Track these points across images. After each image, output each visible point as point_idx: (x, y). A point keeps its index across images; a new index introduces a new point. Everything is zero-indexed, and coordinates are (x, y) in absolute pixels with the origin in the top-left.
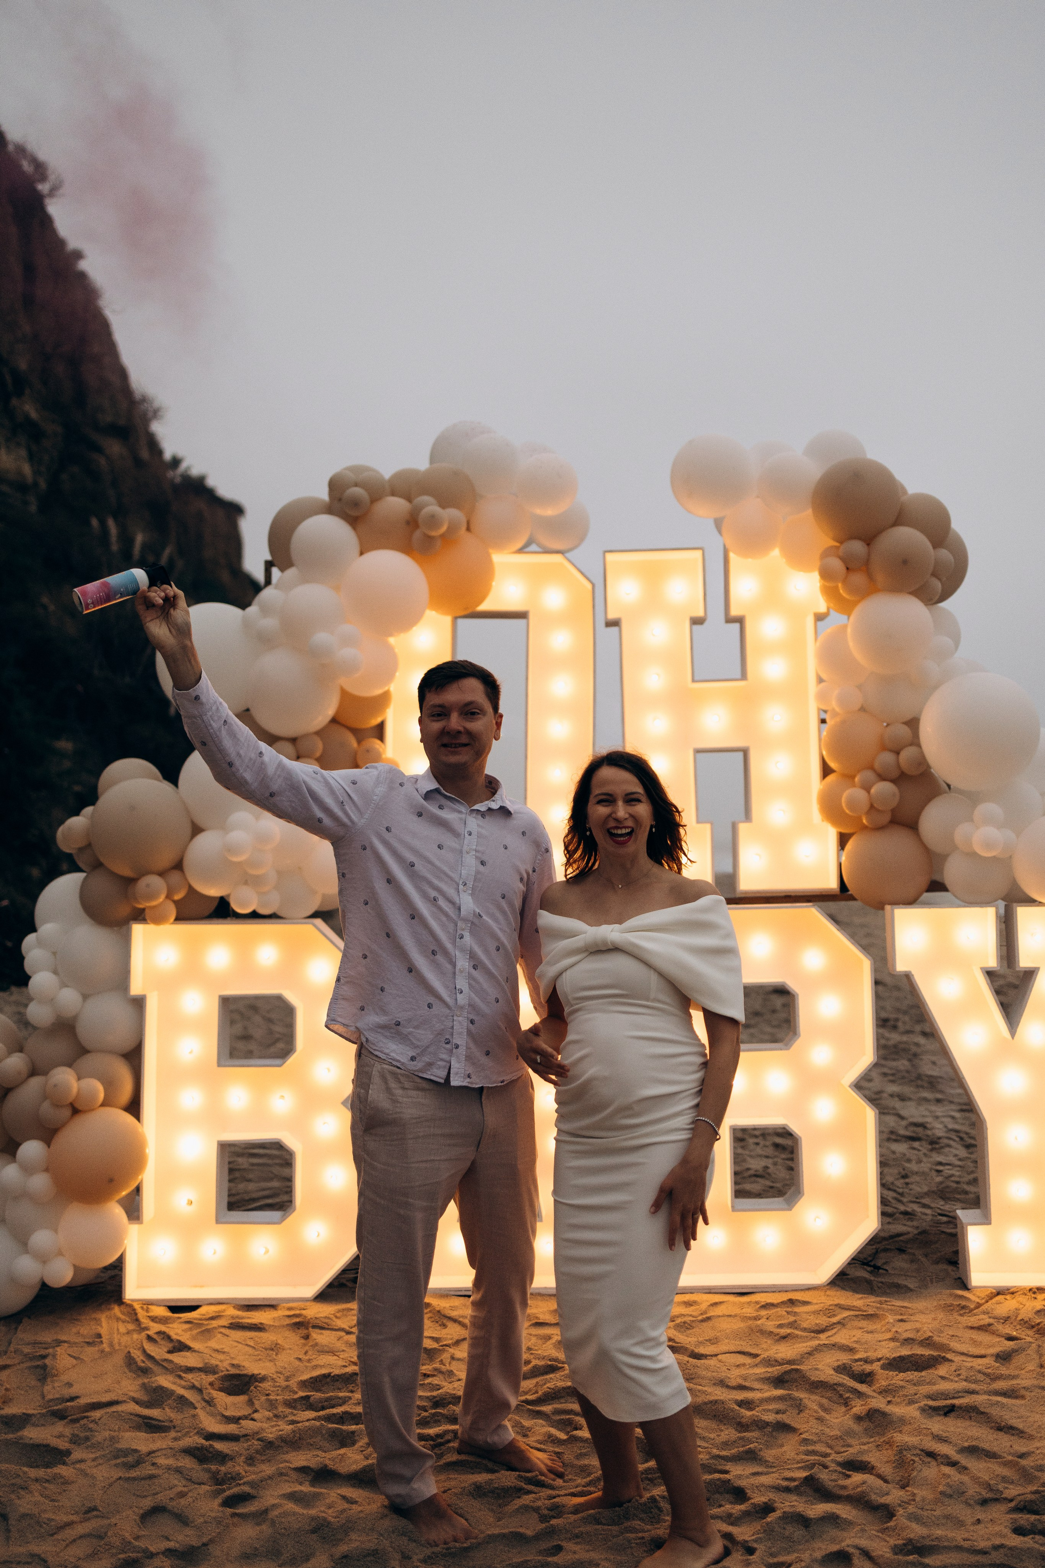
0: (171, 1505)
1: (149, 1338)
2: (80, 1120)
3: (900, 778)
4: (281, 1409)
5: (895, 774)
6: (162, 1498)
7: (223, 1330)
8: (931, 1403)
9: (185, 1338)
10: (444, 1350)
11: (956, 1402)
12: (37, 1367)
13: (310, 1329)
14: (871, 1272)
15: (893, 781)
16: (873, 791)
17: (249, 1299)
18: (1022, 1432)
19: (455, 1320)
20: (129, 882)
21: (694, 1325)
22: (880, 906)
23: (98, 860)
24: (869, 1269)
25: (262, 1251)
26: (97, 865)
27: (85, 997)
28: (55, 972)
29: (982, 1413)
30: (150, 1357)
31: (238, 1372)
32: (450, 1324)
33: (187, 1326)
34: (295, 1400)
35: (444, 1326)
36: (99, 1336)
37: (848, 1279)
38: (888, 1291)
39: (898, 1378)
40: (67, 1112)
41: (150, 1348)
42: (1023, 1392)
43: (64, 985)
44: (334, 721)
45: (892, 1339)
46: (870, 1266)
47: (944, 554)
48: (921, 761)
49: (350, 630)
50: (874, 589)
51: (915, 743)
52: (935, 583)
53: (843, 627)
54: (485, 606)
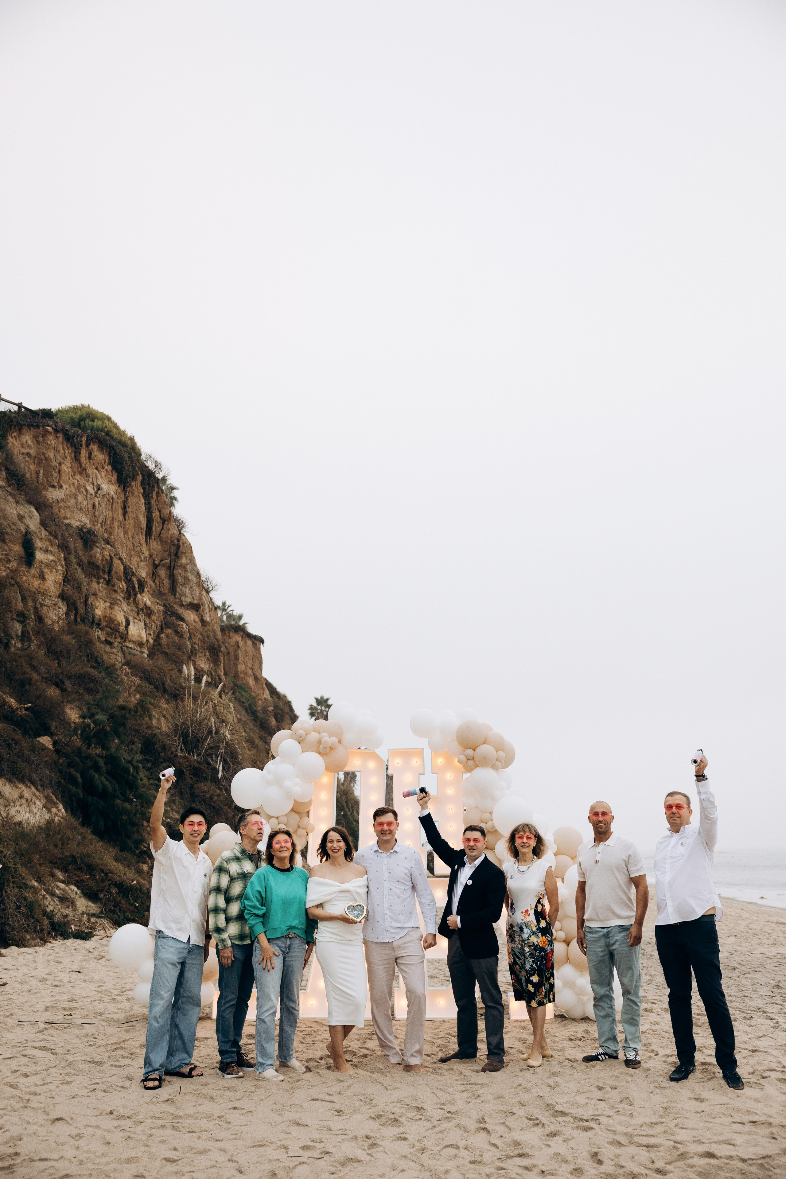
44: (292, 810)
47: (501, 754)
48: (493, 827)
49: (297, 780)
50: (477, 766)
51: (492, 820)
52: (498, 764)
53: (468, 777)
54: (346, 769)
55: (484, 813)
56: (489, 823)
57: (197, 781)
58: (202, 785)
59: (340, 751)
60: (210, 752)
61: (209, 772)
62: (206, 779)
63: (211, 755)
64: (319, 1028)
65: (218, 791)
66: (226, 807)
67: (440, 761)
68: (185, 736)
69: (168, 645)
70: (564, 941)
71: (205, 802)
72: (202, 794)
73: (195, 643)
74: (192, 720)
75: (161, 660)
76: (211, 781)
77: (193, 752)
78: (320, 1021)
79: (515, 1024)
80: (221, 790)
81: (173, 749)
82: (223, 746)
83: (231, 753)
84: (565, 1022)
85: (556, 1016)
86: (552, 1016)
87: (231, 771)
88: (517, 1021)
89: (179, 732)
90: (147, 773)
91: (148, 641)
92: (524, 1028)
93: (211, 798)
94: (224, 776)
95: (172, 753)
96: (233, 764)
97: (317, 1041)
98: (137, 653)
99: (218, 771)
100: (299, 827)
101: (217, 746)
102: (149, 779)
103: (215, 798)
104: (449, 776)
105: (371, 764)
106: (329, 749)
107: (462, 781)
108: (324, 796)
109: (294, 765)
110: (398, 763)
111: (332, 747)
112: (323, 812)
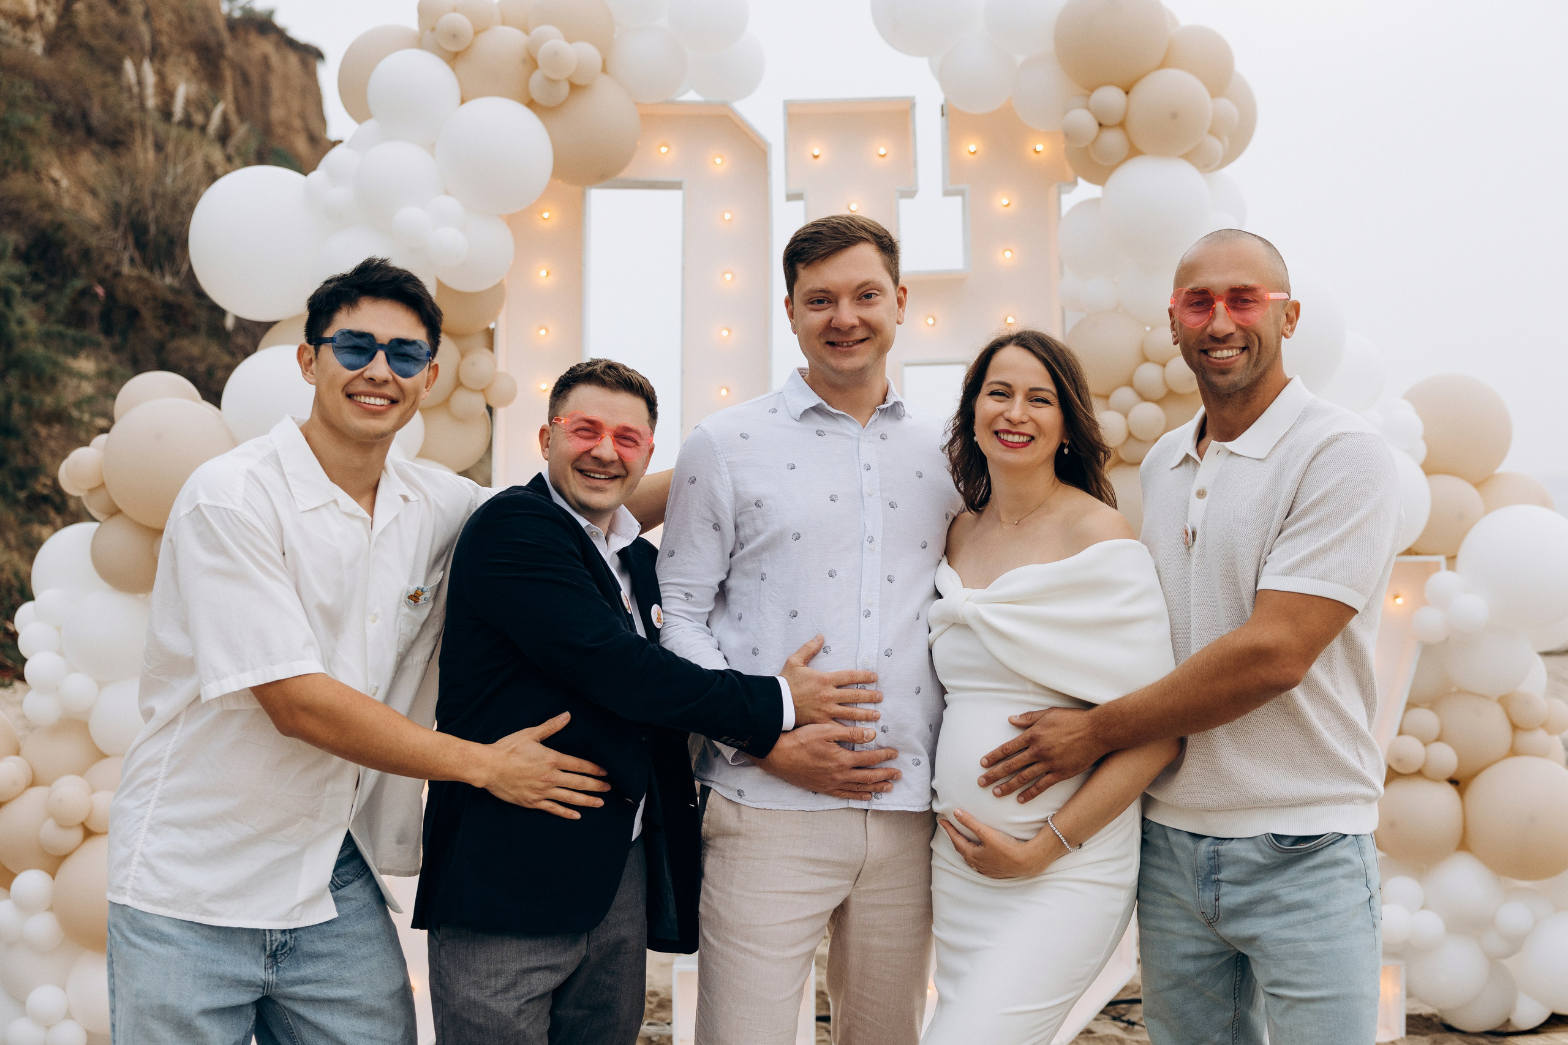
2: (94, 844)
3: (1167, 398)
5: (1161, 392)
14: (1125, 1029)
15: (1158, 402)
16: (1131, 415)
20: (153, 533)
23: (116, 507)
24: (1122, 1025)
26: (114, 512)
27: (101, 685)
28: (59, 651)
37: (1094, 1038)
40: (78, 834)
43: (71, 671)
46: (1123, 1021)
47: (1225, 105)
50: (1134, 152)
52: (1216, 146)
53: (1095, 201)
54: (627, 173)
55: (1148, 329)
57: (174, 334)
58: (184, 340)
61: (202, 312)
62: (195, 329)
67: (973, 148)
68: (138, 231)
69: (93, 29)
70: (1453, 781)
73: (160, 32)
74: (154, 195)
75: (76, 62)
76: (207, 332)
77: (161, 267)
81: (110, 259)
86: (1402, 1030)
89: (124, 220)
90: (34, 307)
91: (41, 17)
93: (208, 370)
94: (236, 323)
95: (107, 267)
98: (17, 42)
99: (222, 311)
100: (458, 384)
102: (43, 321)
104: (1003, 201)
105: (718, 161)
106: (565, 89)
107: (1059, 217)
108: (543, 275)
109: (431, 148)
110: (816, 157)
111: (577, 81)
112: (543, 332)
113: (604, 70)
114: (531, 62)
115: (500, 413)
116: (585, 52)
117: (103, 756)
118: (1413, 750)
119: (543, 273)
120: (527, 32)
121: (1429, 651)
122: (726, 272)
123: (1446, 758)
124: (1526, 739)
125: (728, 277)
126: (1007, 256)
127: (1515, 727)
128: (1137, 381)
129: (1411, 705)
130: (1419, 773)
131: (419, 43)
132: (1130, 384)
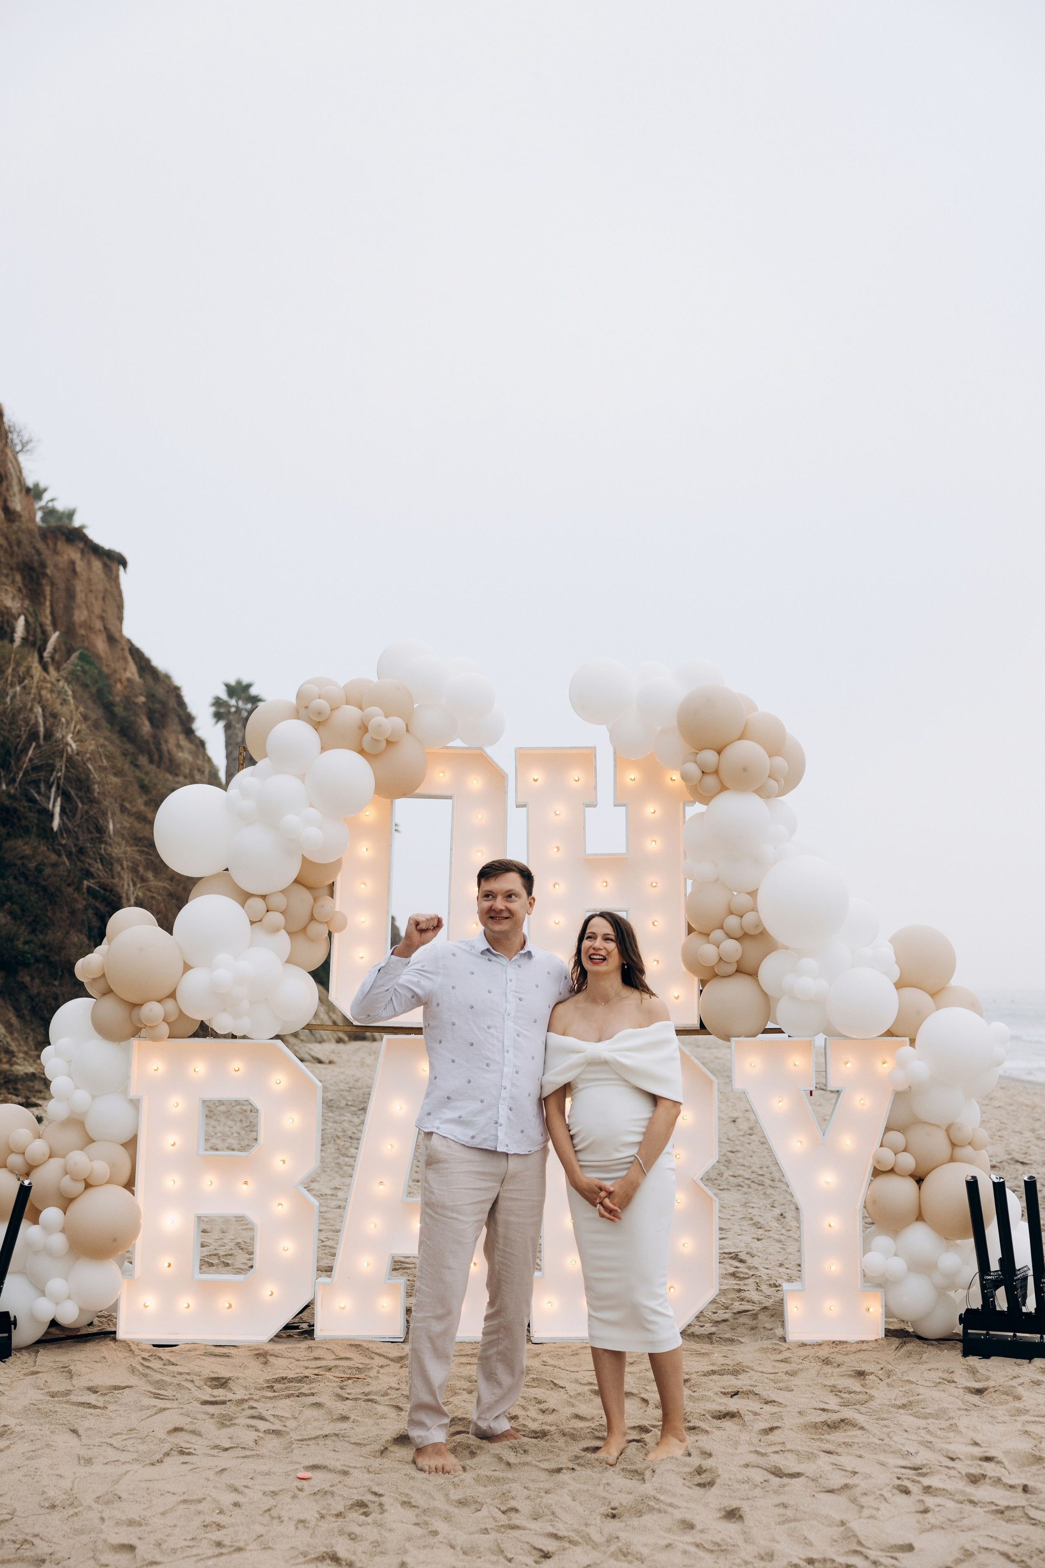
0: (186, 1427)
1: (143, 1359)
2: (91, 1192)
3: (743, 937)
4: (252, 1391)
5: (739, 934)
6: (178, 1425)
7: (200, 1357)
8: (723, 1390)
9: (173, 1360)
10: (372, 1368)
11: (740, 1390)
12: (62, 1372)
13: (268, 1357)
15: (739, 939)
16: (721, 946)
17: (217, 1341)
18: (780, 1404)
19: (380, 1355)
20: (135, 1006)
21: (565, 1356)
22: (727, 1038)
23: (110, 988)
25: (227, 1305)
26: (108, 991)
27: (94, 1097)
28: (70, 1076)
29: (756, 1394)
30: (148, 1367)
31: (216, 1376)
32: (376, 1357)
33: (171, 1354)
34: (263, 1388)
35: (372, 1359)
36: (104, 1358)
38: (724, 1344)
39: (704, 1379)
40: (82, 1186)
41: (146, 1363)
42: (793, 1387)
43: (77, 1088)
44: (296, 881)
45: (713, 1364)
47: (779, 761)
48: (759, 924)
49: (313, 812)
50: (723, 788)
51: (754, 909)
52: (773, 783)
53: (703, 814)
54: (418, 791)
55: (735, 893)
56: (749, 918)
57: (9, 834)
58: (20, 842)
59: (408, 750)
60: (34, 776)
61: (33, 817)
62: (27, 830)
63: (36, 783)
64: (367, 1361)
65: (54, 857)
66: (70, 890)
67: (632, 776)
70: (912, 1176)
71: (27, 878)
72: (19, 862)
76: (38, 836)
78: (364, 1344)
79: (803, 1352)
80: (59, 855)
82: (61, 764)
83: (79, 780)
84: (910, 1347)
85: (889, 1333)
86: (882, 1334)
87: (78, 816)
88: (804, 1345)
92: (827, 1362)
93: (39, 870)
94: (63, 827)
96: (83, 803)
97: (376, 1393)
99: (51, 816)
100: (312, 918)
101: (48, 765)
103: (48, 871)
104: (651, 810)
105: (475, 782)
106: (384, 744)
107: (684, 822)
108: (365, 850)
109: (302, 778)
110: (536, 780)
111: (390, 740)
112: (363, 886)
113: (407, 731)
114: (364, 728)
115: (336, 937)
116: (397, 722)
117: (92, 1141)
118: (888, 1157)
119: (365, 849)
120: (361, 708)
121: (901, 1097)
122: (478, 851)
123: (907, 1161)
124: (959, 1152)
125: (479, 854)
126: (653, 845)
127: (953, 1145)
128: (725, 926)
129: (887, 1129)
130: (892, 1171)
131: (297, 715)
132: (722, 928)
